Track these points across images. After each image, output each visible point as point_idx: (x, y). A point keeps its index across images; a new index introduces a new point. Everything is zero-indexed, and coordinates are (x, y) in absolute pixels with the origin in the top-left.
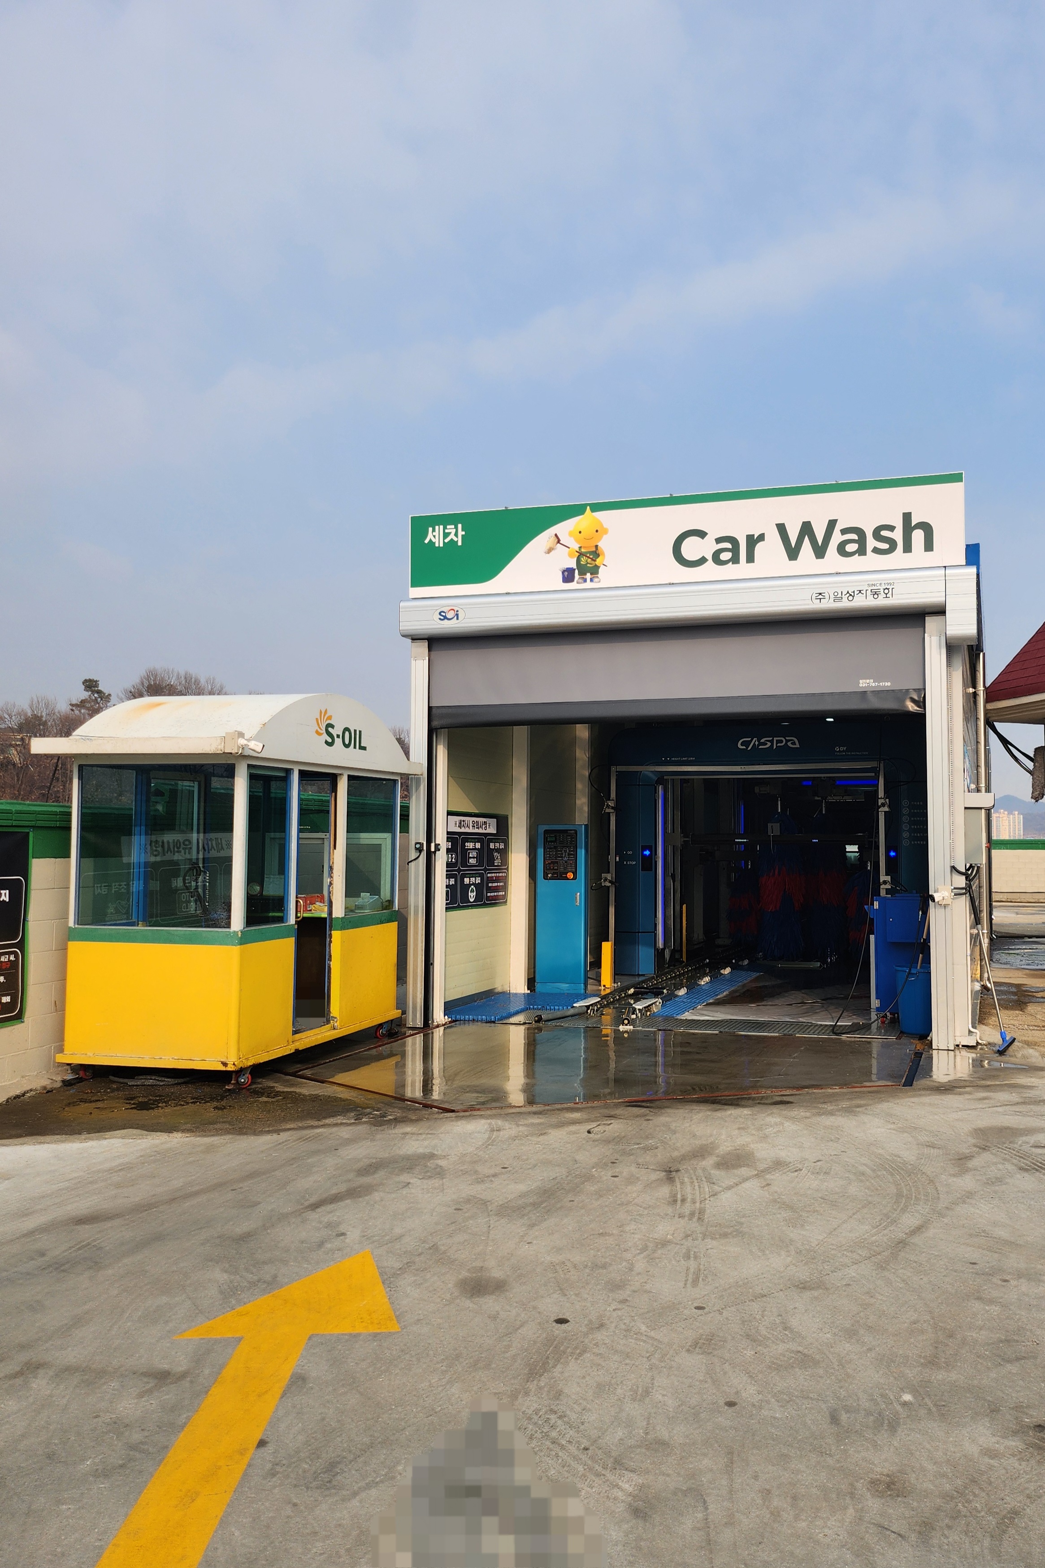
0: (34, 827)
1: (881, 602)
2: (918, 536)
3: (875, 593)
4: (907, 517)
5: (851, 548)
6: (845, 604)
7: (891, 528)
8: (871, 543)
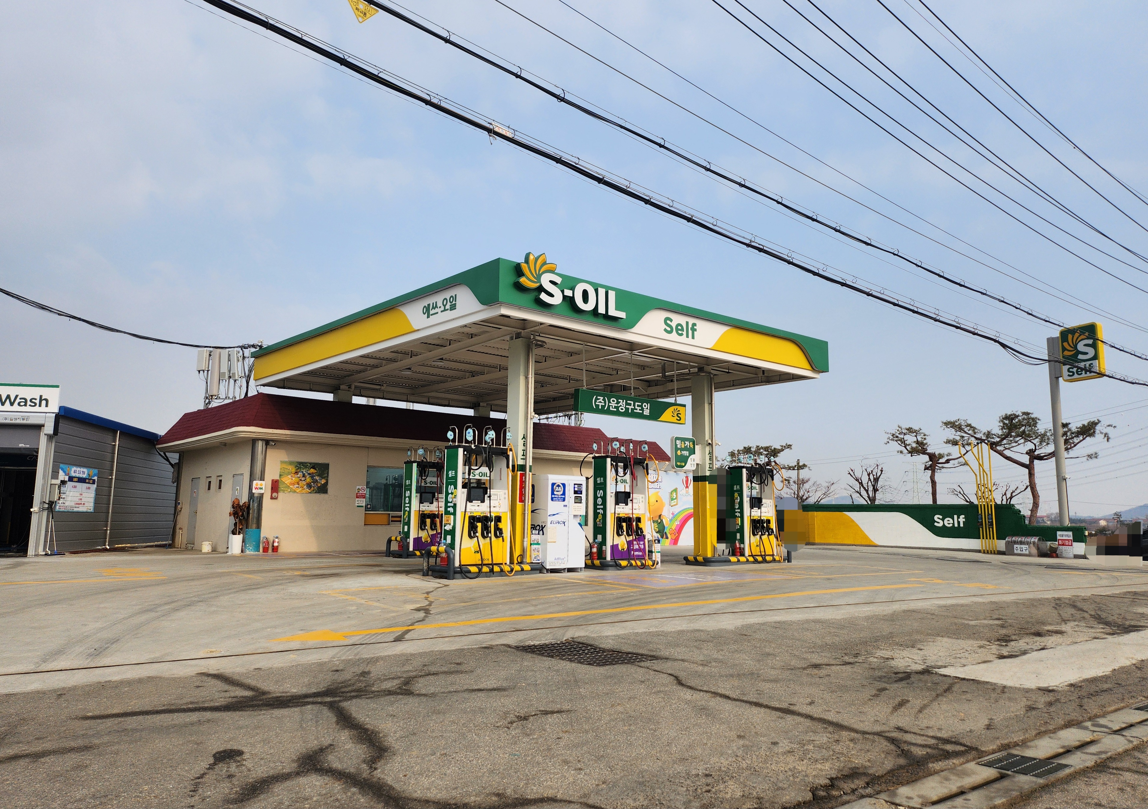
1: (25, 422)
2: (44, 402)
3: (23, 419)
4: (41, 396)
5: (22, 404)
6: (13, 422)
7: (36, 399)
8: (29, 403)
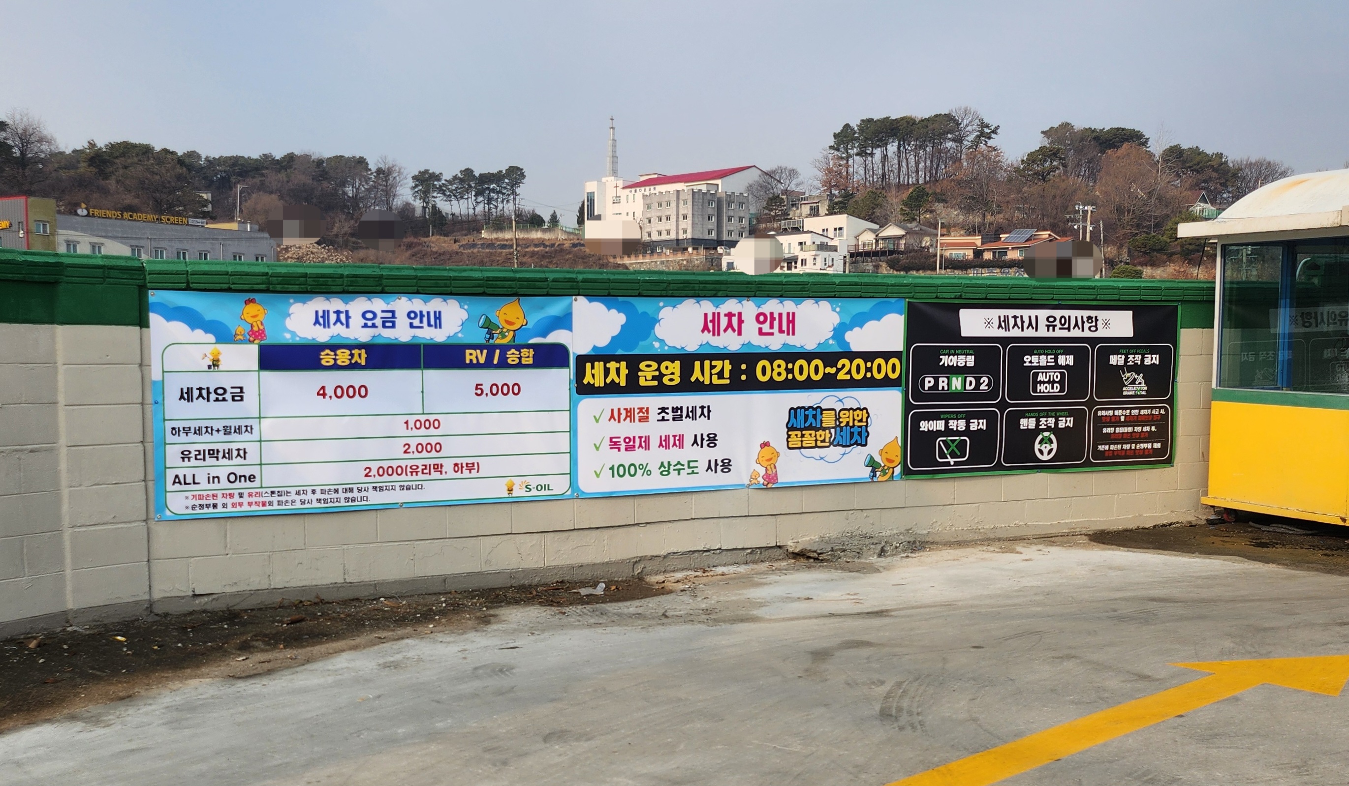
0: (1182, 301)
